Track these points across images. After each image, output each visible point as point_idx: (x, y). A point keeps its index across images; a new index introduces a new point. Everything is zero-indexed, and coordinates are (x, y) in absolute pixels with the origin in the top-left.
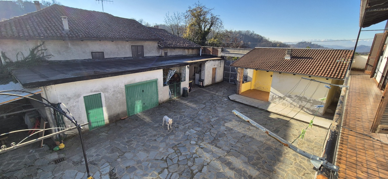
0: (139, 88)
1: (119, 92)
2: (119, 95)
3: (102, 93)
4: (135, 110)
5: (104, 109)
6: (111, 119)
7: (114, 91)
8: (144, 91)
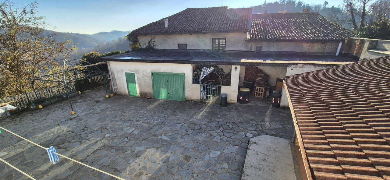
0: (164, 78)
1: (147, 76)
2: (146, 78)
3: (135, 73)
4: (160, 96)
5: (137, 85)
6: (141, 93)
7: (143, 74)
8: (169, 81)
